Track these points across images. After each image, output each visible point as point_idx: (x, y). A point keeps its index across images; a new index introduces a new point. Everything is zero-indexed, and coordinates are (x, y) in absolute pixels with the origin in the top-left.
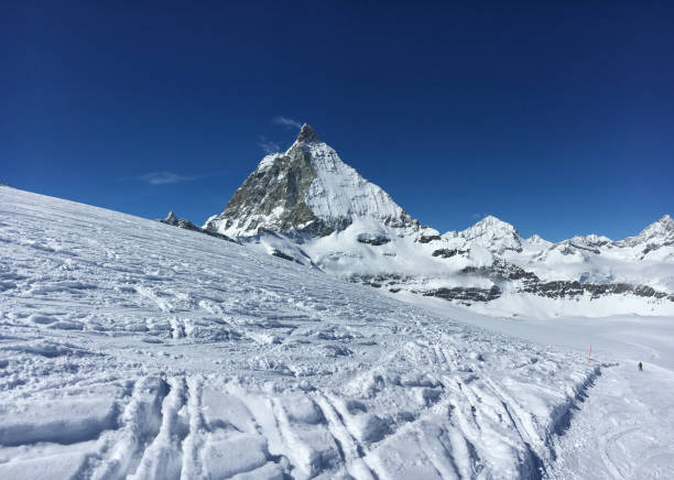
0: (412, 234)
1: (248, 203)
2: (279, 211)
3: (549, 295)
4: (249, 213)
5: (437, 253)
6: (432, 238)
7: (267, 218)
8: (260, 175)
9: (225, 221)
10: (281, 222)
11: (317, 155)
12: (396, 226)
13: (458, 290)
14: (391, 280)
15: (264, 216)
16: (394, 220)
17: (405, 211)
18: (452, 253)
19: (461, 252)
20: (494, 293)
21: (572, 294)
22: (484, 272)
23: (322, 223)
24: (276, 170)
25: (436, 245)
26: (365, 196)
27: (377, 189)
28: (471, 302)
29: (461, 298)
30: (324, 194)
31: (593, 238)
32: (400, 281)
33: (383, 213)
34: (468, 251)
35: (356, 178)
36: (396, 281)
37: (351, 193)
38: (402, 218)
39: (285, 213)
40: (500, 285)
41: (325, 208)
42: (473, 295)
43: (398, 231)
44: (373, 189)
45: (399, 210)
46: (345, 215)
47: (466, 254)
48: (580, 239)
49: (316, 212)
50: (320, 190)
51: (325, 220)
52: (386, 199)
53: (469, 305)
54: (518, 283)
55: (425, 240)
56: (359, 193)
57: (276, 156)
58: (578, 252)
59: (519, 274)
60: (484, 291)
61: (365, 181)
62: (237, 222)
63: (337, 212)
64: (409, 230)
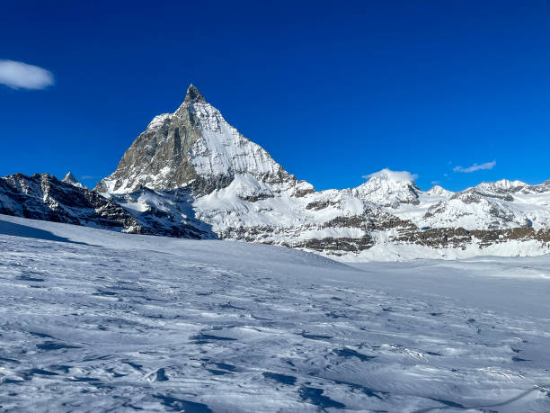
0: (287, 189)
1: (137, 164)
2: (165, 171)
3: (430, 244)
4: (138, 173)
5: (310, 206)
6: (306, 192)
7: (155, 178)
8: (149, 136)
9: (115, 181)
10: (167, 181)
11: (202, 115)
12: (274, 182)
13: (329, 240)
14: (265, 233)
15: (152, 176)
16: (272, 176)
17: (283, 167)
18: (324, 205)
19: (333, 204)
20: (366, 243)
21: (455, 241)
22: (354, 222)
23: (203, 181)
24: (164, 130)
25: (310, 198)
26: (245, 155)
27: (257, 147)
28: (342, 252)
29: (331, 248)
30: (207, 153)
31: (504, 184)
32: (273, 234)
33: (261, 170)
34: (339, 202)
35: (237, 138)
36: (269, 234)
37: (231, 152)
38: (279, 173)
39: (171, 173)
40: (373, 234)
41: (208, 166)
42: (344, 244)
43: (275, 187)
44: (252, 147)
45: (276, 167)
46: (226, 172)
47: (337, 205)
48: (487, 185)
49: (198, 170)
50: (204, 149)
51: (206, 177)
52: (265, 157)
53: (340, 255)
54: (393, 232)
55: (301, 194)
56: (240, 151)
57: (165, 116)
58: (483, 200)
59: (392, 223)
60: (354, 240)
61: (245, 140)
62: (126, 182)
63: (219, 170)
64: (286, 185)
